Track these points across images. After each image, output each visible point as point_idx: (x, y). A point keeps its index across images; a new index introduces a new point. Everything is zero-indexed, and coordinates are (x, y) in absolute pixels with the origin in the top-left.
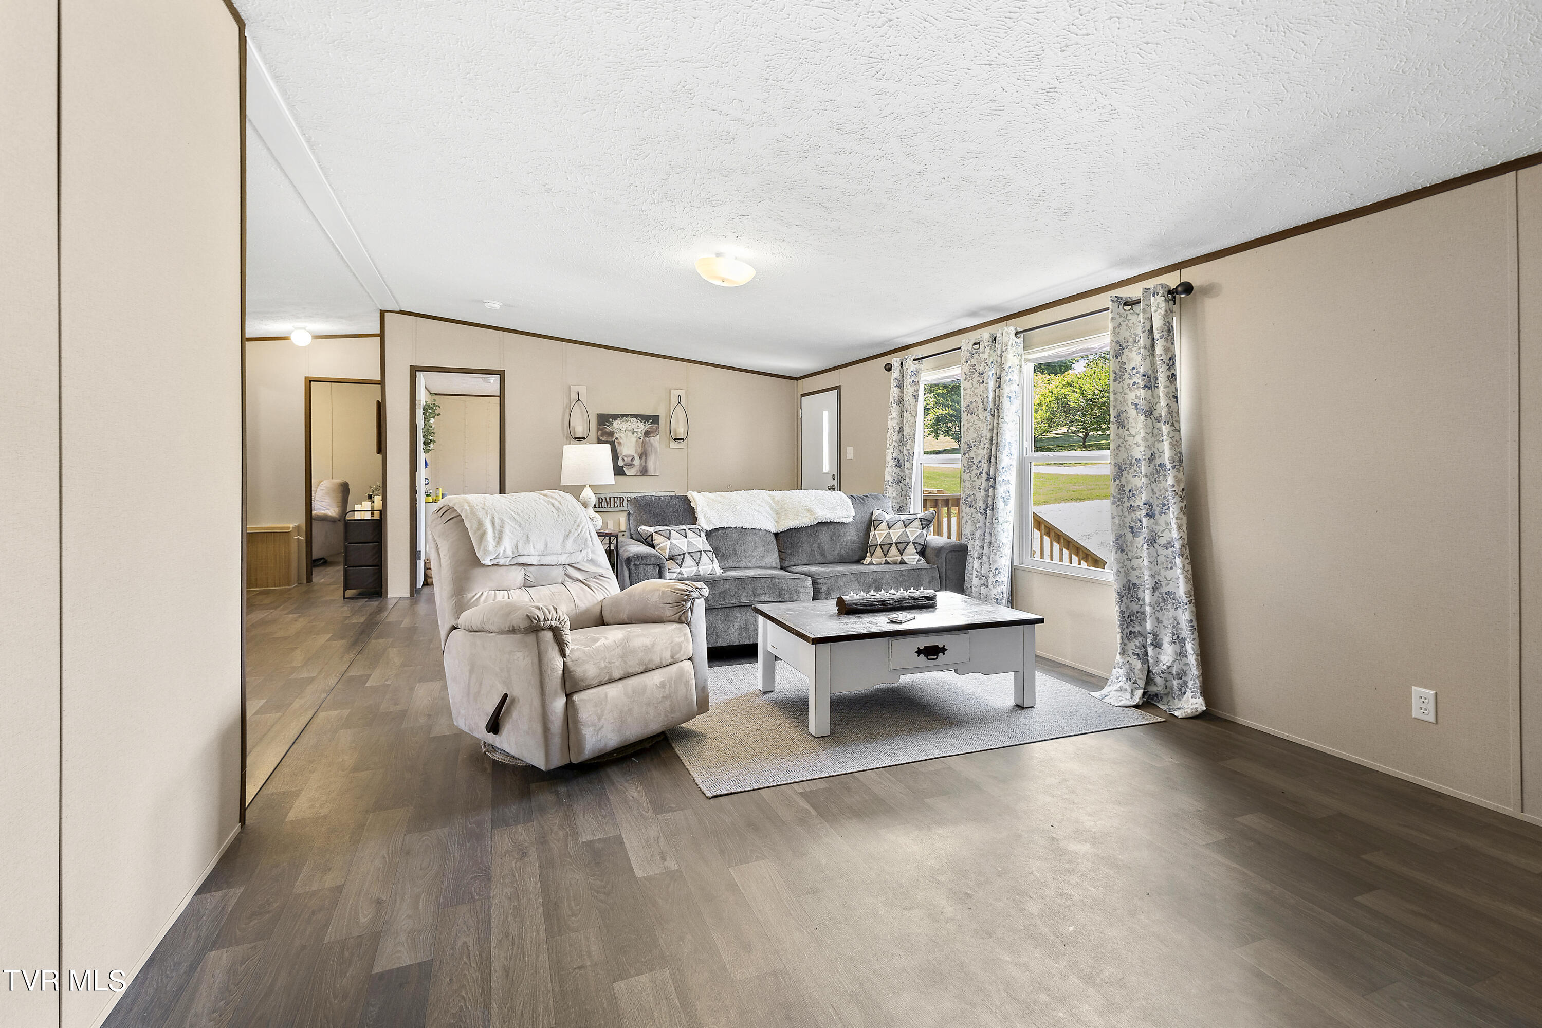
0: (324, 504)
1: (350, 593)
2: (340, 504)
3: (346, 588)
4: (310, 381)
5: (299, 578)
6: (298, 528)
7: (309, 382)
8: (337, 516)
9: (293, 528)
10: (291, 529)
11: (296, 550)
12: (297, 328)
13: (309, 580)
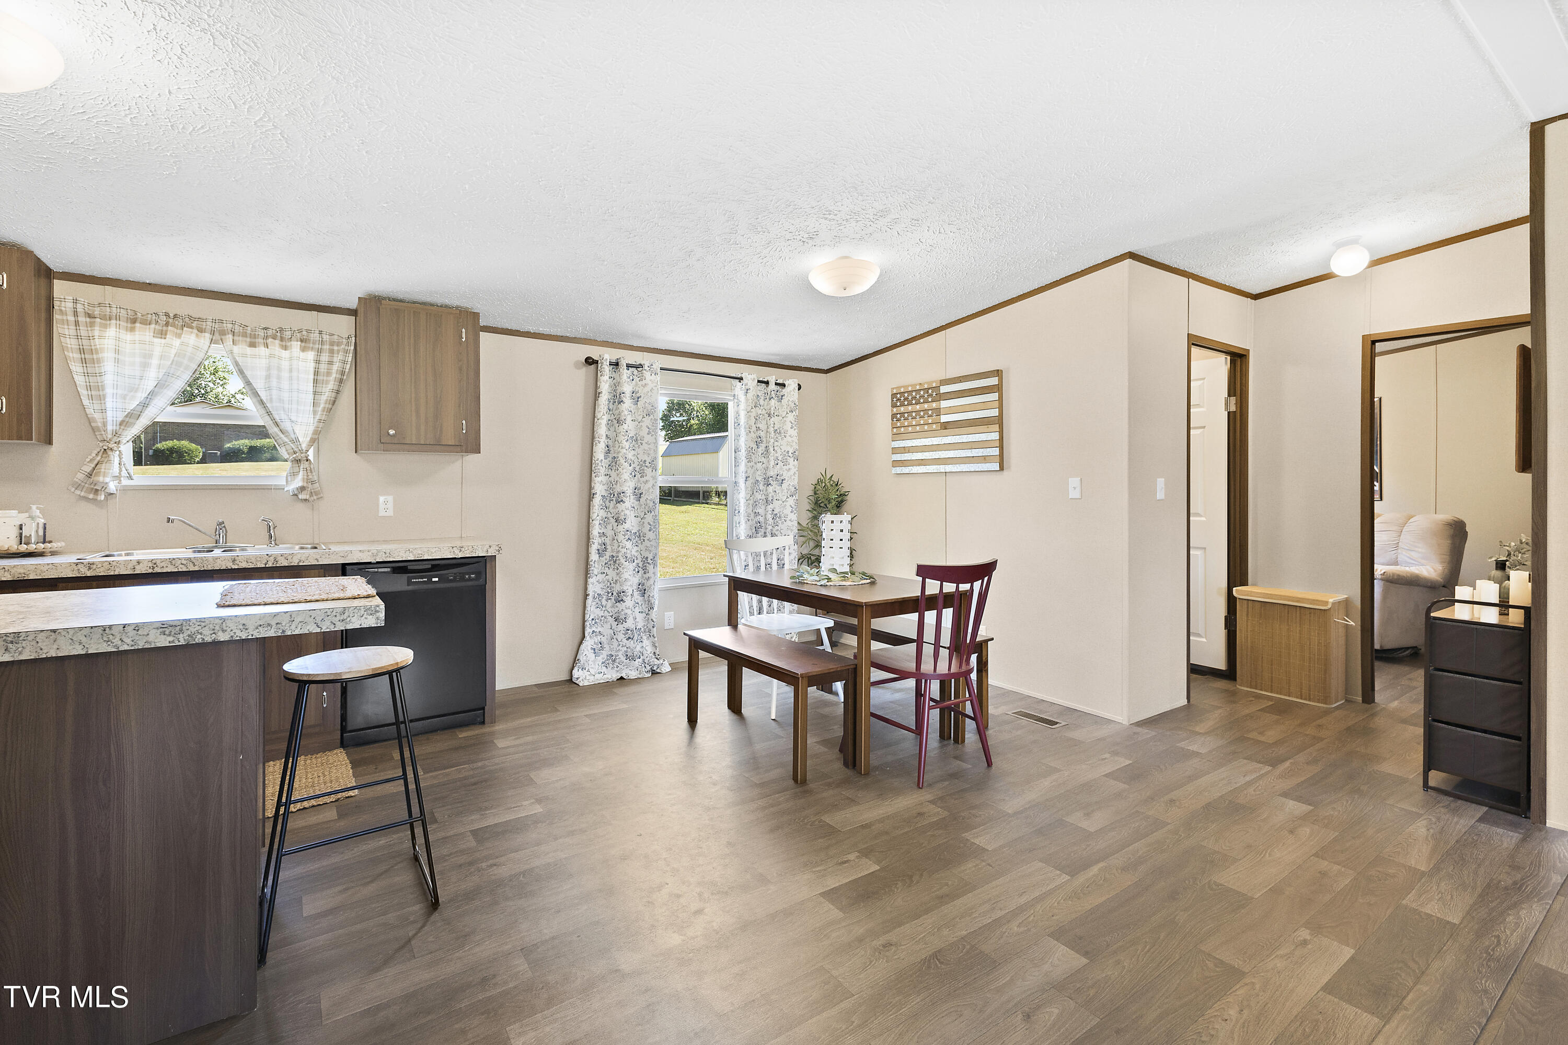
0: (1414, 555)
1: (1436, 777)
2: (1447, 558)
3: (1430, 763)
4: (1374, 342)
5: (1348, 689)
6: (1347, 603)
7: (1371, 344)
8: (1439, 579)
9: (1333, 604)
10: (1329, 606)
11: (1342, 641)
12: (1340, 245)
13: (1368, 695)
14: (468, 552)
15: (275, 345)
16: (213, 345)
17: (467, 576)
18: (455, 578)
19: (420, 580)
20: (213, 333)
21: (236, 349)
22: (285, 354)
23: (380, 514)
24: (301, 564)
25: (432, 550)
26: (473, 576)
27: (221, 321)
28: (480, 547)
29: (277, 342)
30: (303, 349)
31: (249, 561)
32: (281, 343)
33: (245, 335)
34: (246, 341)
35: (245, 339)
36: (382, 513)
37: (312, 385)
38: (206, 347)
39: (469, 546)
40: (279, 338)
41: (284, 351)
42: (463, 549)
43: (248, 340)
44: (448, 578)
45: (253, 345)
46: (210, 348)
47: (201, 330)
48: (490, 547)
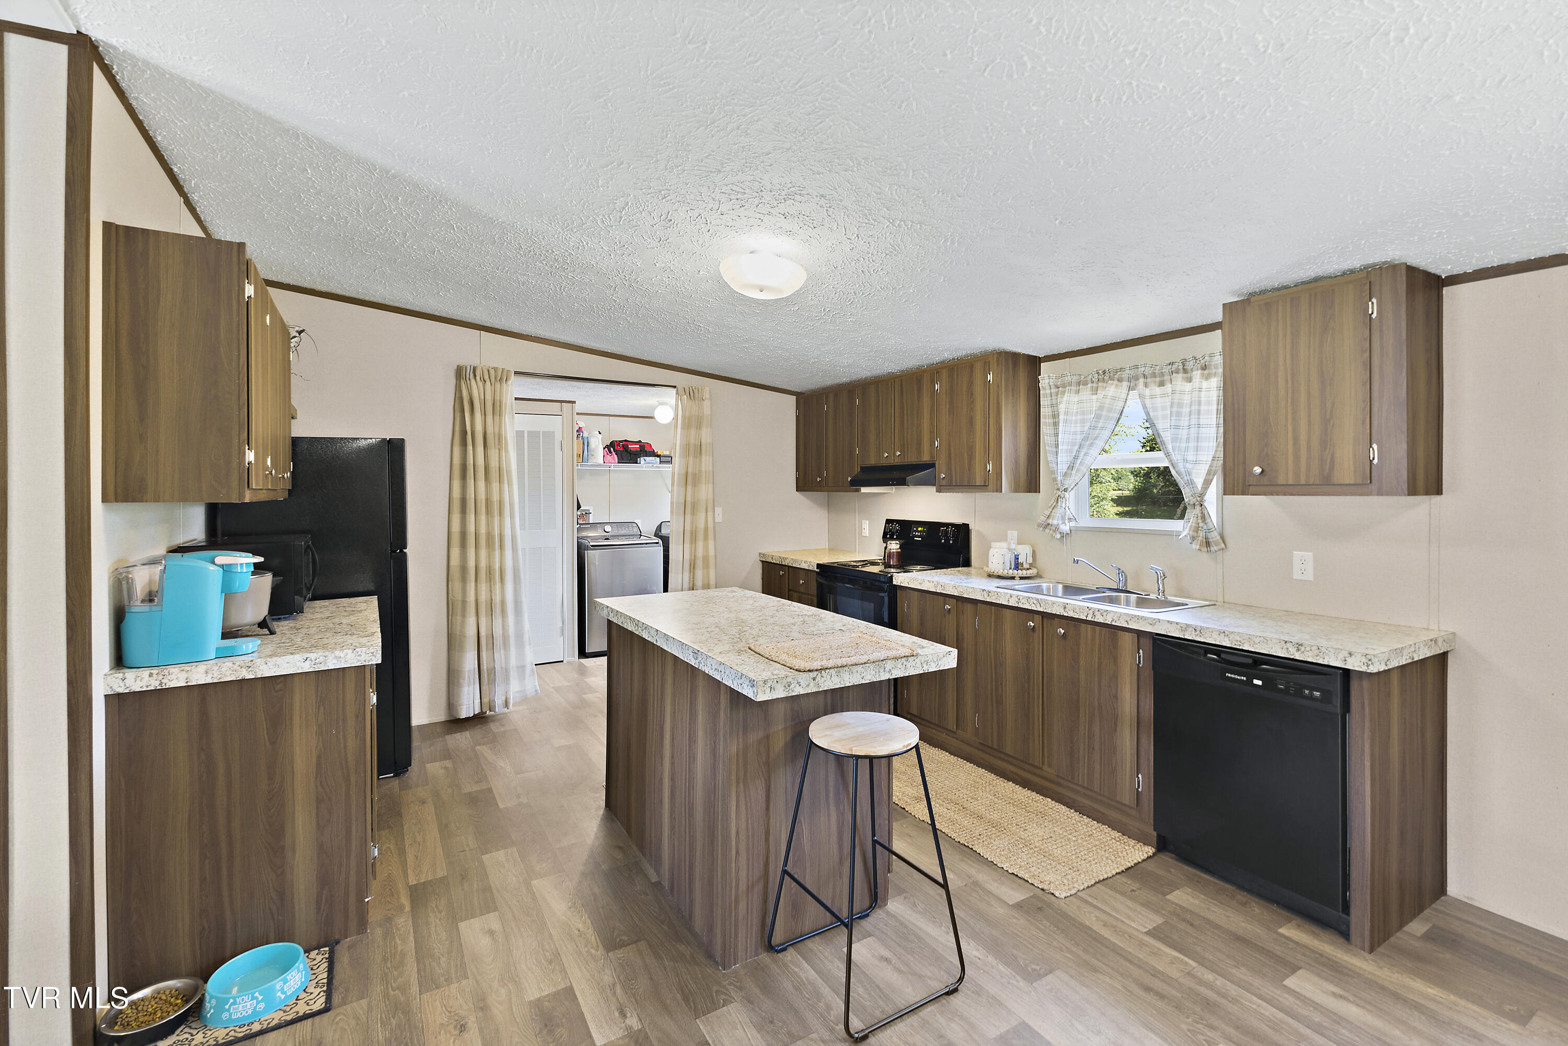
14: (1310, 654)
15: (1179, 378)
16: (1131, 392)
17: (1307, 692)
18: (1287, 688)
19: (1236, 677)
20: (1129, 380)
21: (1147, 392)
22: (1188, 387)
23: (1295, 577)
24: (1113, 623)
25: (1255, 639)
26: (1317, 694)
27: (1136, 367)
28: (1333, 651)
29: (1181, 375)
30: (1207, 377)
31: (1075, 611)
32: (1185, 375)
33: (1154, 375)
34: (1155, 382)
35: (1154, 379)
36: (1297, 575)
37: (1215, 416)
38: (1124, 396)
39: (1312, 646)
40: (1182, 370)
41: (1188, 384)
42: (1303, 649)
43: (1158, 379)
44: (1276, 685)
45: (1162, 384)
46: (1129, 396)
47: (1120, 380)
48: (1351, 654)
